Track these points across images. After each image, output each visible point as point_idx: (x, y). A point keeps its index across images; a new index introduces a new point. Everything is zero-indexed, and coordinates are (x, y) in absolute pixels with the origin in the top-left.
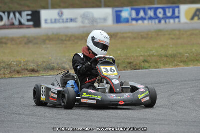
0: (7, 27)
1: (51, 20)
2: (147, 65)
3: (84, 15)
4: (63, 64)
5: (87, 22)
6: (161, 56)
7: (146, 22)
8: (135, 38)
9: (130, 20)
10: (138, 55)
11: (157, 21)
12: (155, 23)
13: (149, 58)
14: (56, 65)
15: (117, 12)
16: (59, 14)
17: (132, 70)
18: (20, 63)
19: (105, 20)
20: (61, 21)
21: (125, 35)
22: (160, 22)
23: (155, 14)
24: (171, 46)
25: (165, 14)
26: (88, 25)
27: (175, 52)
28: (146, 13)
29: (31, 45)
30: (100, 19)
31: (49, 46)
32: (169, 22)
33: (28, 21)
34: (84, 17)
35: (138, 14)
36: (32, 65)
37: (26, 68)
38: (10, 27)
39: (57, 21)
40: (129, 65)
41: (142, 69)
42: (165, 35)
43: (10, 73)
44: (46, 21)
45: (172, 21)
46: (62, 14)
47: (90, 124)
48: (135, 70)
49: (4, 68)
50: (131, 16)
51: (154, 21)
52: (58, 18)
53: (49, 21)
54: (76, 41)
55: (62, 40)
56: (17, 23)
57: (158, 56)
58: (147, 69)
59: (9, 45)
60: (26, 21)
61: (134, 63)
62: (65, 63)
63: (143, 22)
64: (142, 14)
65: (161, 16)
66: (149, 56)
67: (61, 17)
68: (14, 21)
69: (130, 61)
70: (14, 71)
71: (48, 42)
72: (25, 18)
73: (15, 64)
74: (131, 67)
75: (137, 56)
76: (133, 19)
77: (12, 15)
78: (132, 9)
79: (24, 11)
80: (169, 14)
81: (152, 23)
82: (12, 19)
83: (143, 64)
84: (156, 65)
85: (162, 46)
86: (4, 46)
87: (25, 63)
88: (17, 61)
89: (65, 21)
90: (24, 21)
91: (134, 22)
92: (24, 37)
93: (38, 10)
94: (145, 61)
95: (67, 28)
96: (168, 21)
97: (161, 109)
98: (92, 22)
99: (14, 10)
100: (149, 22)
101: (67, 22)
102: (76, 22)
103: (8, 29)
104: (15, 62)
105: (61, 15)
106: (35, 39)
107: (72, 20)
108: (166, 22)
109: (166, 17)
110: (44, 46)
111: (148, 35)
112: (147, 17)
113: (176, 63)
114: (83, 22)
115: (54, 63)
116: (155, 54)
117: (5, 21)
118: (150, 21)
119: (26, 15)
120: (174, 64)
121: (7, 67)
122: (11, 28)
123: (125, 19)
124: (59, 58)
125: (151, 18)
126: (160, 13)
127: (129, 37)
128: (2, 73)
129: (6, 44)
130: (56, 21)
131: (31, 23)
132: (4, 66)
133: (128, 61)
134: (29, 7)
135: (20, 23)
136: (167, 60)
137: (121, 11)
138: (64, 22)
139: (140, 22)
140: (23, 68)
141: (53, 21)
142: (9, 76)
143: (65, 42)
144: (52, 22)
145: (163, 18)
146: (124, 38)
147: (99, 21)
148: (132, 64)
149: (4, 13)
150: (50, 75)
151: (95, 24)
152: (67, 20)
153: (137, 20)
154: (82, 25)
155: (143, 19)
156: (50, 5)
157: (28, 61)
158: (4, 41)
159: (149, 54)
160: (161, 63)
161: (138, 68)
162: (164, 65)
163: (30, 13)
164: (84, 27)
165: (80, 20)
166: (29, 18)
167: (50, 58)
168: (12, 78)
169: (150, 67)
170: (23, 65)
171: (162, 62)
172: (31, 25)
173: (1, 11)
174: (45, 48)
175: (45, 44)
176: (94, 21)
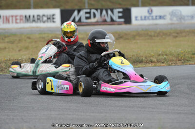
0: (100, 23)
1: (141, 17)
3: (172, 12)
4: (150, 57)
5: (175, 19)
14: (144, 58)
16: (148, 11)
20: (150, 18)
26: (176, 22)
29: (121, 40)
30: (188, 16)
31: (138, 41)
33: (120, 17)
34: (173, 14)
38: (103, 23)
39: (147, 18)
44: (136, 18)
46: (152, 11)
52: (147, 15)
53: (139, 18)
54: (164, 37)
55: (151, 36)
56: (109, 20)
60: (117, 17)
62: (153, 56)
67: (150, 14)
68: (106, 18)
71: (137, 37)
72: (116, 15)
77: (104, 12)
79: (116, 8)
82: (104, 16)
89: (154, 17)
90: (115, 18)
93: (129, 7)
95: (156, 24)
98: (180, 19)
99: (106, 7)
101: (156, 19)
102: (164, 19)
103: (100, 25)
105: (150, 12)
106: (126, 34)
107: (161, 17)
110: (134, 41)
114: (171, 19)
115: (142, 57)
117: (98, 17)
119: (117, 13)
122: (104, 25)
124: (147, 52)
130: (145, 18)
131: (122, 20)
134: (120, 4)
135: (112, 20)
138: (153, 19)
141: (143, 18)
143: (154, 38)
144: (142, 19)
147: (186, 18)
149: (97, 10)
150: (139, 67)
151: (183, 21)
152: (156, 17)
154: (170, 22)
156: (140, 3)
163: (121, 10)
164: (172, 24)
165: (168, 17)
166: (121, 15)
167: (139, 52)
172: (122, 22)
173: (93, 9)
174: (135, 43)
175: (134, 39)
176: (181, 18)
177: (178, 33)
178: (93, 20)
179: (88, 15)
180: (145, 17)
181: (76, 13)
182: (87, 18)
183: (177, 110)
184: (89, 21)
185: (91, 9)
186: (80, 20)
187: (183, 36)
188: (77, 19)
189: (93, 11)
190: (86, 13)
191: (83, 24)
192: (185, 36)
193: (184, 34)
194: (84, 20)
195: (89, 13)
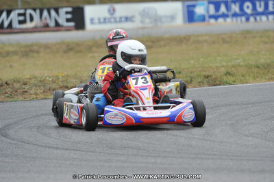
0: (40, 29)
1: (99, 19)
2: (231, 79)
3: (144, 11)
5: (147, 20)
6: (249, 67)
7: (229, 20)
8: (214, 42)
9: (207, 18)
10: (218, 65)
11: (244, 19)
12: (241, 20)
13: (233, 69)
15: (188, 6)
16: (109, 11)
17: (209, 86)
18: (57, 78)
19: (173, 18)
20: (112, 20)
21: (201, 39)
22: (248, 19)
23: (241, 8)
24: (264, 53)
25: (254, 8)
26: (150, 25)
27: (269, 61)
28: (228, 8)
29: (71, 54)
30: (166, 17)
31: (96, 55)
32: (261, 19)
33: (68, 20)
34: (144, 14)
35: (217, 9)
36: (74, 81)
37: (65, 84)
38: (44, 29)
39: (107, 20)
40: (206, 80)
41: (224, 85)
42: (254, 37)
43: (44, 92)
44: (92, 20)
45: (264, 18)
46: (114, 10)
47: (153, 160)
48: (214, 85)
49: (36, 86)
50: (208, 11)
51: (239, 19)
52: (108, 15)
53: (96, 21)
56: (52, 24)
57: (246, 66)
58: (231, 84)
59: (42, 54)
60: (65, 20)
61: (214, 77)
63: (225, 21)
64: (223, 9)
65: (249, 11)
66: (233, 66)
67: (112, 14)
68: (48, 21)
69: (207, 73)
70: (50, 89)
71: (94, 49)
72: (63, 16)
73: (50, 79)
74: (208, 82)
75: (217, 67)
76: (211, 17)
77: (45, 13)
78: (210, 3)
79: (62, 7)
80: (260, 9)
81: (237, 21)
82: (46, 19)
83: (225, 78)
84: (243, 78)
85: (251, 52)
86: (35, 55)
87: (65, 79)
88: (53, 77)
89: (118, 19)
90: (62, 21)
91: (212, 21)
92: (63, 43)
93: (81, 5)
94: (228, 74)
96: (258, 18)
97: (251, 138)
99: (48, 6)
100: (232, 21)
101: (121, 21)
102: (132, 21)
103: (40, 31)
104: (50, 77)
105: (112, 12)
106: (78, 45)
107: (127, 19)
108: (256, 19)
109: (256, 13)
110: (90, 55)
111: (231, 37)
112: (230, 13)
113: (270, 75)
114: (142, 22)
116: (241, 64)
117: (37, 21)
118: (234, 19)
119: (64, 13)
120: (267, 77)
121: (40, 84)
122: (45, 31)
123: (199, 16)
125: (235, 15)
126: (248, 7)
127: (206, 41)
128: (32, 92)
129: (38, 52)
130: (105, 21)
131: (72, 24)
132: (36, 82)
133: (204, 73)
134: (68, 1)
135: (57, 24)
136: (258, 72)
137: (194, 6)
138: (116, 22)
139: (221, 20)
140: (62, 84)
141: (102, 20)
142: (43, 96)
144: (100, 23)
145: (252, 15)
146: (199, 42)
147: (164, 19)
148: (210, 78)
149: (35, 10)
151: (159, 24)
152: (121, 18)
153: (216, 17)
154: (140, 25)
155: (224, 16)
157: (68, 76)
158: (35, 48)
159: (233, 63)
160: (249, 76)
161: (218, 82)
162: (254, 79)
163: (69, 9)
164: (143, 28)
165: (138, 18)
166: (69, 16)
168: (46, 99)
169: (234, 82)
170: (62, 82)
171: (251, 75)
172: (71, 27)
173: (30, 8)
174: (91, 57)
175: (91, 52)
176: (157, 19)
177: (153, 42)
178: (29, 25)
179: (22, 18)
180: (105, 19)
181: (4, 14)
182: (20, 22)
183: (161, 163)
184: (23, 26)
185: (26, 10)
186: (10, 25)
187: (161, 47)
188: (6, 24)
189: (29, 12)
190: (19, 15)
191: (16, 31)
192: (164, 46)
193: (162, 43)
194: (16, 25)
195: (24, 15)
